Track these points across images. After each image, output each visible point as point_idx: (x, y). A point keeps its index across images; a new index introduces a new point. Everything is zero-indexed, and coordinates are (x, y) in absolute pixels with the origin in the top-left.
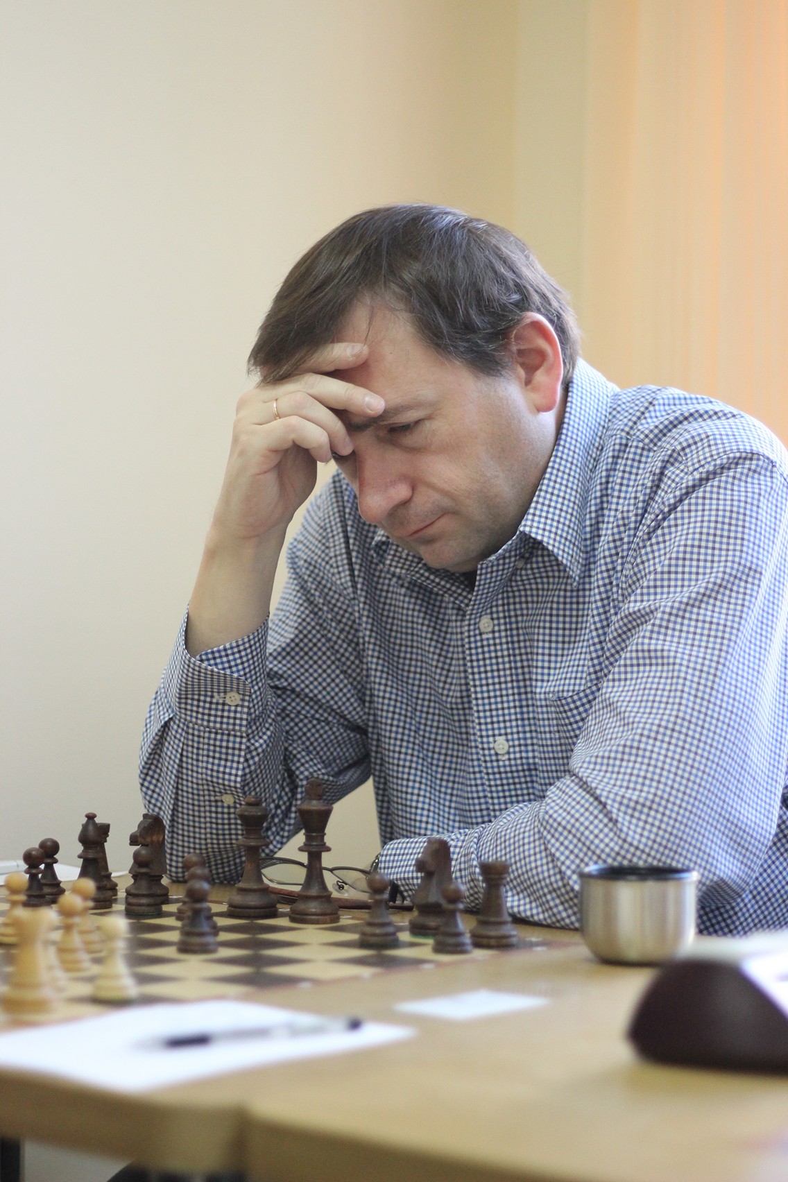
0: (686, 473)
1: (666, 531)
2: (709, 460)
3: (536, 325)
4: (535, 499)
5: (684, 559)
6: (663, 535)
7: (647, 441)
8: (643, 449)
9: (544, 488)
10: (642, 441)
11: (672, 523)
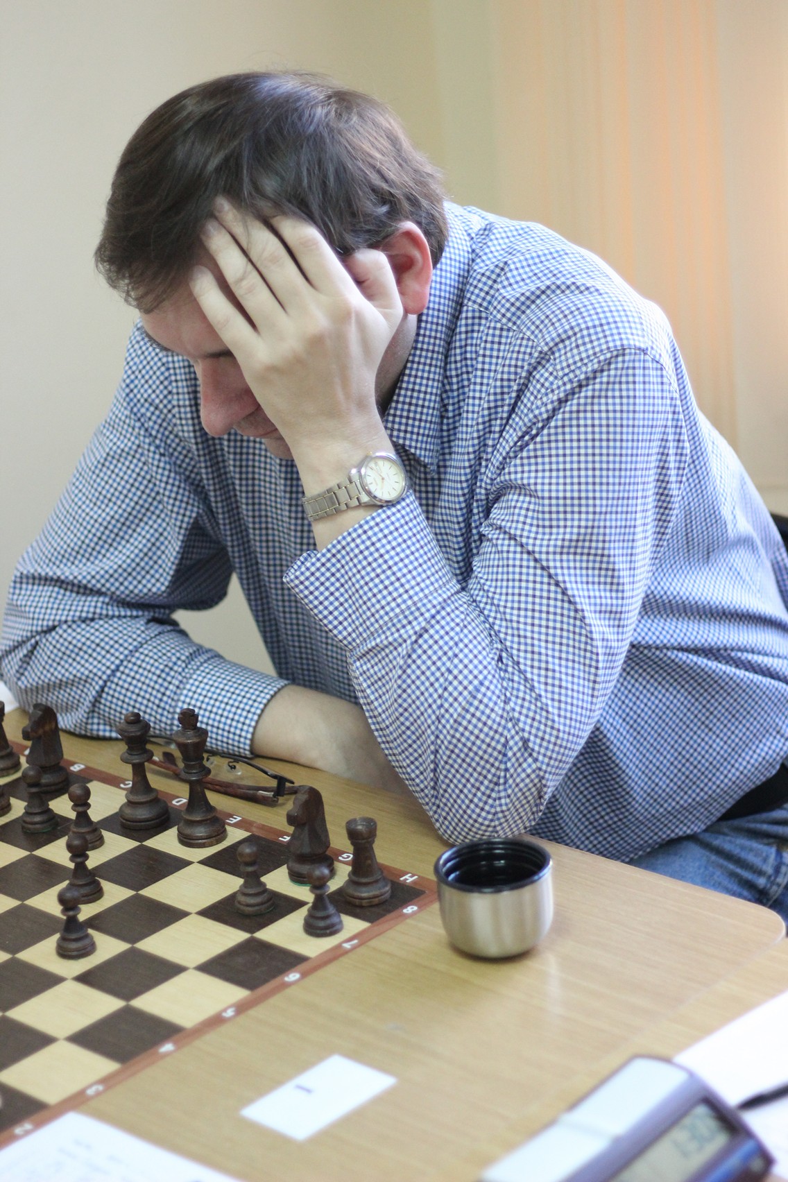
0: (556, 378)
1: (538, 446)
2: (579, 364)
3: (409, 235)
4: (395, 398)
5: (549, 442)
6: (535, 450)
7: (504, 320)
8: (502, 329)
9: (404, 385)
10: (499, 321)
11: (545, 439)
